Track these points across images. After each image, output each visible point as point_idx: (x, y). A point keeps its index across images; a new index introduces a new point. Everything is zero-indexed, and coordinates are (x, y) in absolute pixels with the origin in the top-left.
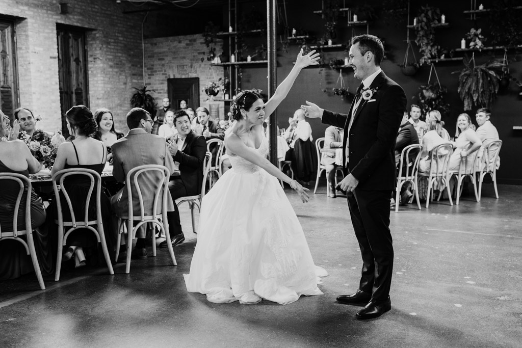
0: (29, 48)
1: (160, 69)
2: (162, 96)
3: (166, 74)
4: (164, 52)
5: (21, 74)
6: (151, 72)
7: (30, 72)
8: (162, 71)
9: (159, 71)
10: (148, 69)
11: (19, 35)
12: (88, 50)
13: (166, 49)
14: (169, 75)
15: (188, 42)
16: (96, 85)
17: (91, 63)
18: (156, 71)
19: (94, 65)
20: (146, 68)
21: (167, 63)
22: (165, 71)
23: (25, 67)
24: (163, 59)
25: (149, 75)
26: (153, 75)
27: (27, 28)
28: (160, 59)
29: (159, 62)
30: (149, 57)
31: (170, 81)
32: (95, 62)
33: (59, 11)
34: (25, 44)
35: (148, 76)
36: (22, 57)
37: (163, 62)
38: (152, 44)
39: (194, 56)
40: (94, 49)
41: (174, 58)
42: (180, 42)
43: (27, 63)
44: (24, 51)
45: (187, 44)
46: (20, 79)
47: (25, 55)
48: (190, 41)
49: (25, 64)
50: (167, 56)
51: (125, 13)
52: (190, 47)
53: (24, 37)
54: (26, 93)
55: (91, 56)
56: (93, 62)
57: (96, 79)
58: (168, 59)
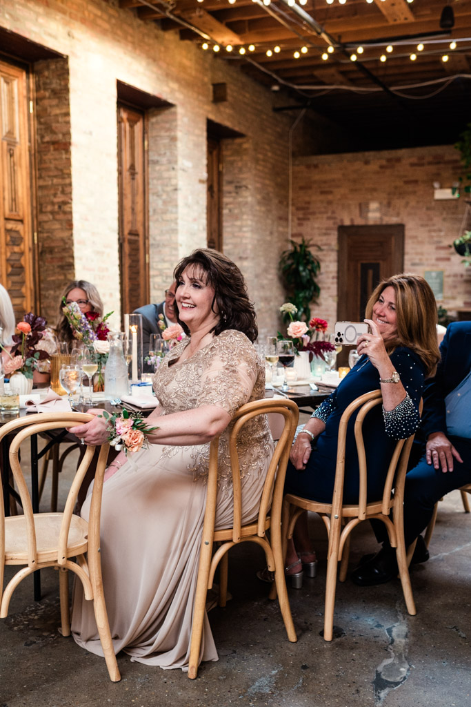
0: (176, 162)
1: (323, 210)
2: (324, 255)
3: (335, 218)
4: (333, 180)
5: (154, 211)
6: (304, 214)
7: (176, 206)
8: (326, 212)
9: (321, 213)
10: (298, 209)
11: (153, 137)
12: (224, 171)
13: (337, 175)
14: (342, 221)
15: (384, 163)
16: (236, 234)
17: (228, 195)
18: (314, 213)
19: (235, 198)
20: (294, 208)
21: (340, 199)
22: (333, 212)
23: (164, 197)
24: (331, 192)
25: (299, 219)
26: (308, 219)
27: (174, 124)
28: (322, 193)
29: (322, 197)
30: (301, 188)
31: (342, 230)
32: (237, 193)
33: (211, 98)
34: (168, 154)
35: (296, 221)
36: (160, 178)
37: (330, 197)
38: (308, 167)
39: (396, 188)
40: (236, 171)
41: (353, 191)
42: (367, 162)
43: (169, 189)
44: (163, 168)
45: (382, 167)
46: (151, 218)
47: (166, 175)
48: (389, 160)
49: (163, 191)
50: (338, 187)
51: (276, 110)
52: (388, 172)
53: (166, 141)
54: (164, 246)
55: (230, 182)
56: (233, 194)
57: (238, 223)
58: (339, 192)
